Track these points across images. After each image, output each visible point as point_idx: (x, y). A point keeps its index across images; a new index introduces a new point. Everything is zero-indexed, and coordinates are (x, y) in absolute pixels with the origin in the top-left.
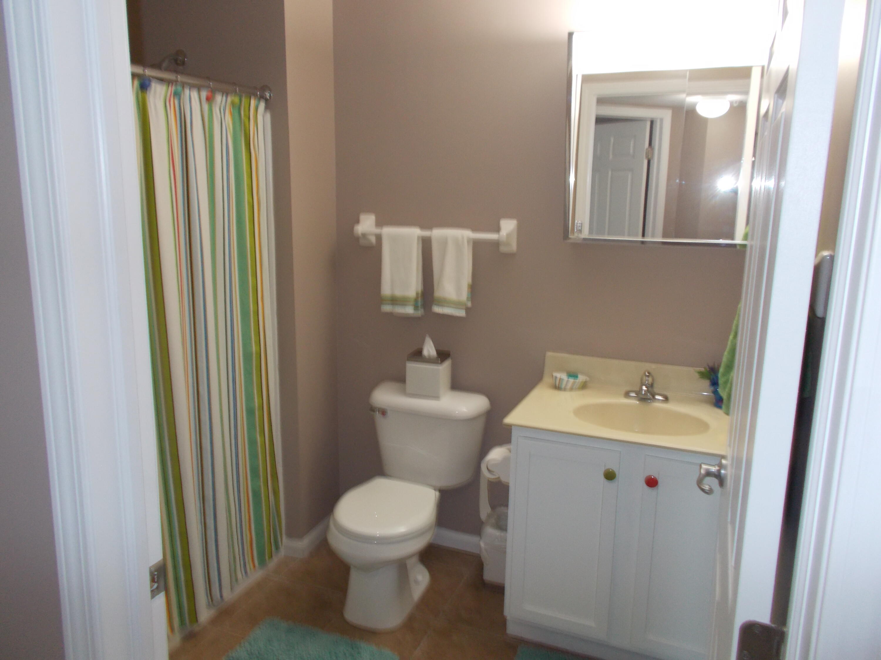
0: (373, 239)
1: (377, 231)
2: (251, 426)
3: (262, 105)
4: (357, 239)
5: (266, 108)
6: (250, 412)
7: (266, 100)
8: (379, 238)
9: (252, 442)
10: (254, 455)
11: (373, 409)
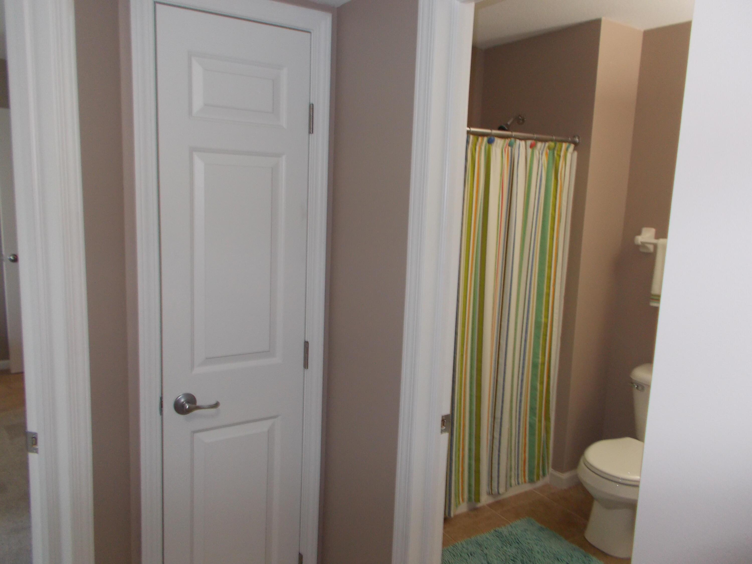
0: (651, 248)
1: (655, 241)
2: (534, 375)
3: (572, 146)
4: (638, 246)
5: (575, 149)
6: (535, 366)
7: (576, 144)
8: (655, 246)
9: (534, 388)
10: (533, 398)
11: (632, 382)
